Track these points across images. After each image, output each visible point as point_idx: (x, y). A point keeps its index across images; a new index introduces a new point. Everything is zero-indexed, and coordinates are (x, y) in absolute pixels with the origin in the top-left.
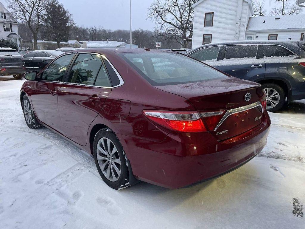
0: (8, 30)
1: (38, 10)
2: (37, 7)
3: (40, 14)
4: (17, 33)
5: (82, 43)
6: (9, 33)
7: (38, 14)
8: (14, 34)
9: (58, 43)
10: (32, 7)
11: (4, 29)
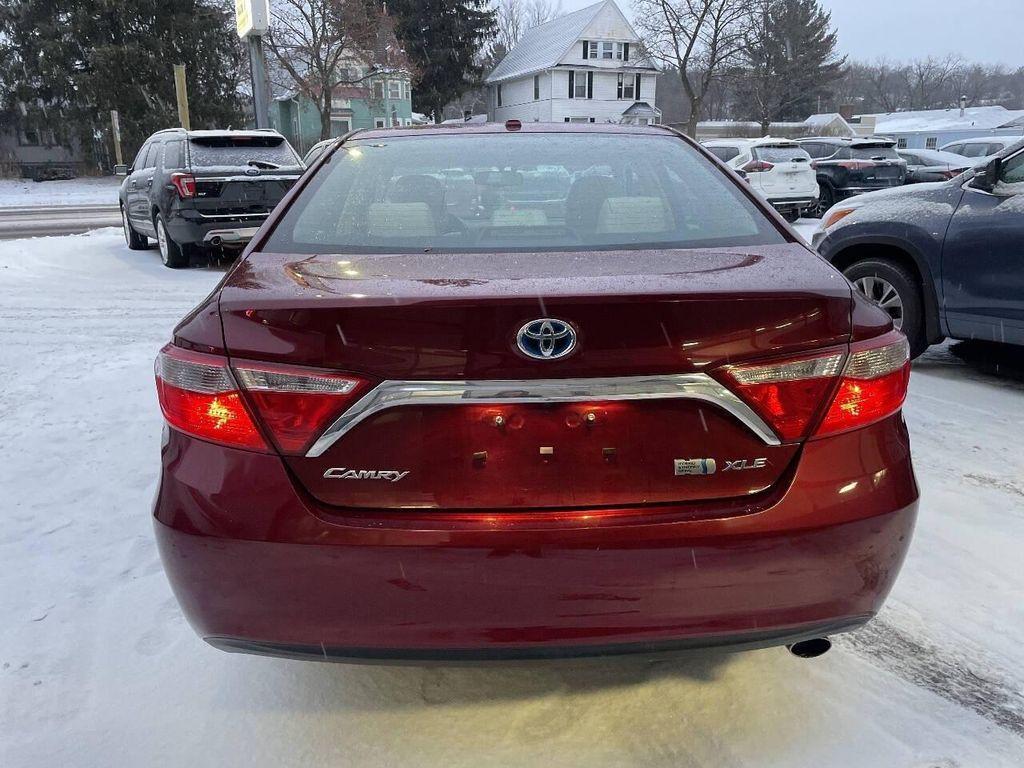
0: (629, 93)
1: (717, 22)
2: (716, 14)
3: (721, 34)
4: (652, 104)
5: (858, 121)
6: (631, 102)
7: (716, 35)
8: (645, 105)
9: (765, 124)
10: (699, 15)
11: (620, 91)
